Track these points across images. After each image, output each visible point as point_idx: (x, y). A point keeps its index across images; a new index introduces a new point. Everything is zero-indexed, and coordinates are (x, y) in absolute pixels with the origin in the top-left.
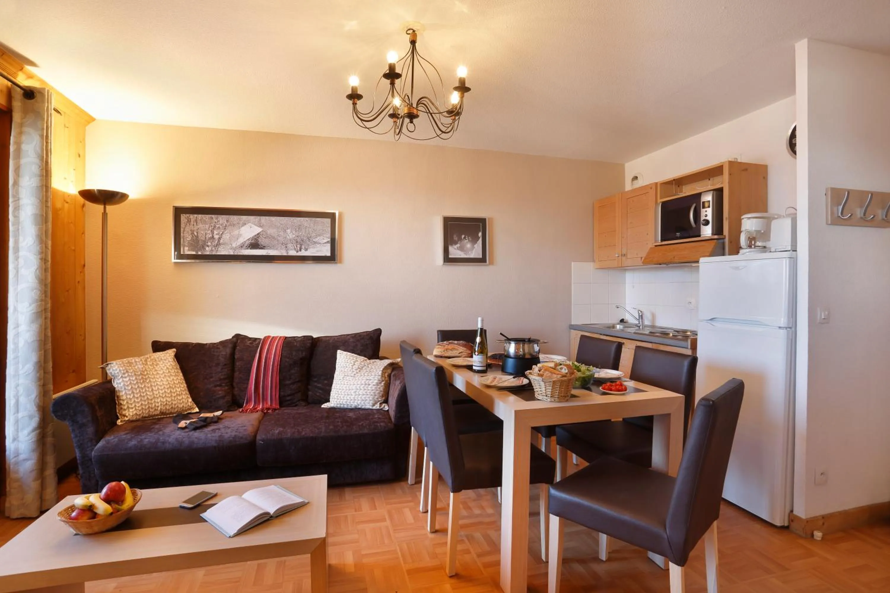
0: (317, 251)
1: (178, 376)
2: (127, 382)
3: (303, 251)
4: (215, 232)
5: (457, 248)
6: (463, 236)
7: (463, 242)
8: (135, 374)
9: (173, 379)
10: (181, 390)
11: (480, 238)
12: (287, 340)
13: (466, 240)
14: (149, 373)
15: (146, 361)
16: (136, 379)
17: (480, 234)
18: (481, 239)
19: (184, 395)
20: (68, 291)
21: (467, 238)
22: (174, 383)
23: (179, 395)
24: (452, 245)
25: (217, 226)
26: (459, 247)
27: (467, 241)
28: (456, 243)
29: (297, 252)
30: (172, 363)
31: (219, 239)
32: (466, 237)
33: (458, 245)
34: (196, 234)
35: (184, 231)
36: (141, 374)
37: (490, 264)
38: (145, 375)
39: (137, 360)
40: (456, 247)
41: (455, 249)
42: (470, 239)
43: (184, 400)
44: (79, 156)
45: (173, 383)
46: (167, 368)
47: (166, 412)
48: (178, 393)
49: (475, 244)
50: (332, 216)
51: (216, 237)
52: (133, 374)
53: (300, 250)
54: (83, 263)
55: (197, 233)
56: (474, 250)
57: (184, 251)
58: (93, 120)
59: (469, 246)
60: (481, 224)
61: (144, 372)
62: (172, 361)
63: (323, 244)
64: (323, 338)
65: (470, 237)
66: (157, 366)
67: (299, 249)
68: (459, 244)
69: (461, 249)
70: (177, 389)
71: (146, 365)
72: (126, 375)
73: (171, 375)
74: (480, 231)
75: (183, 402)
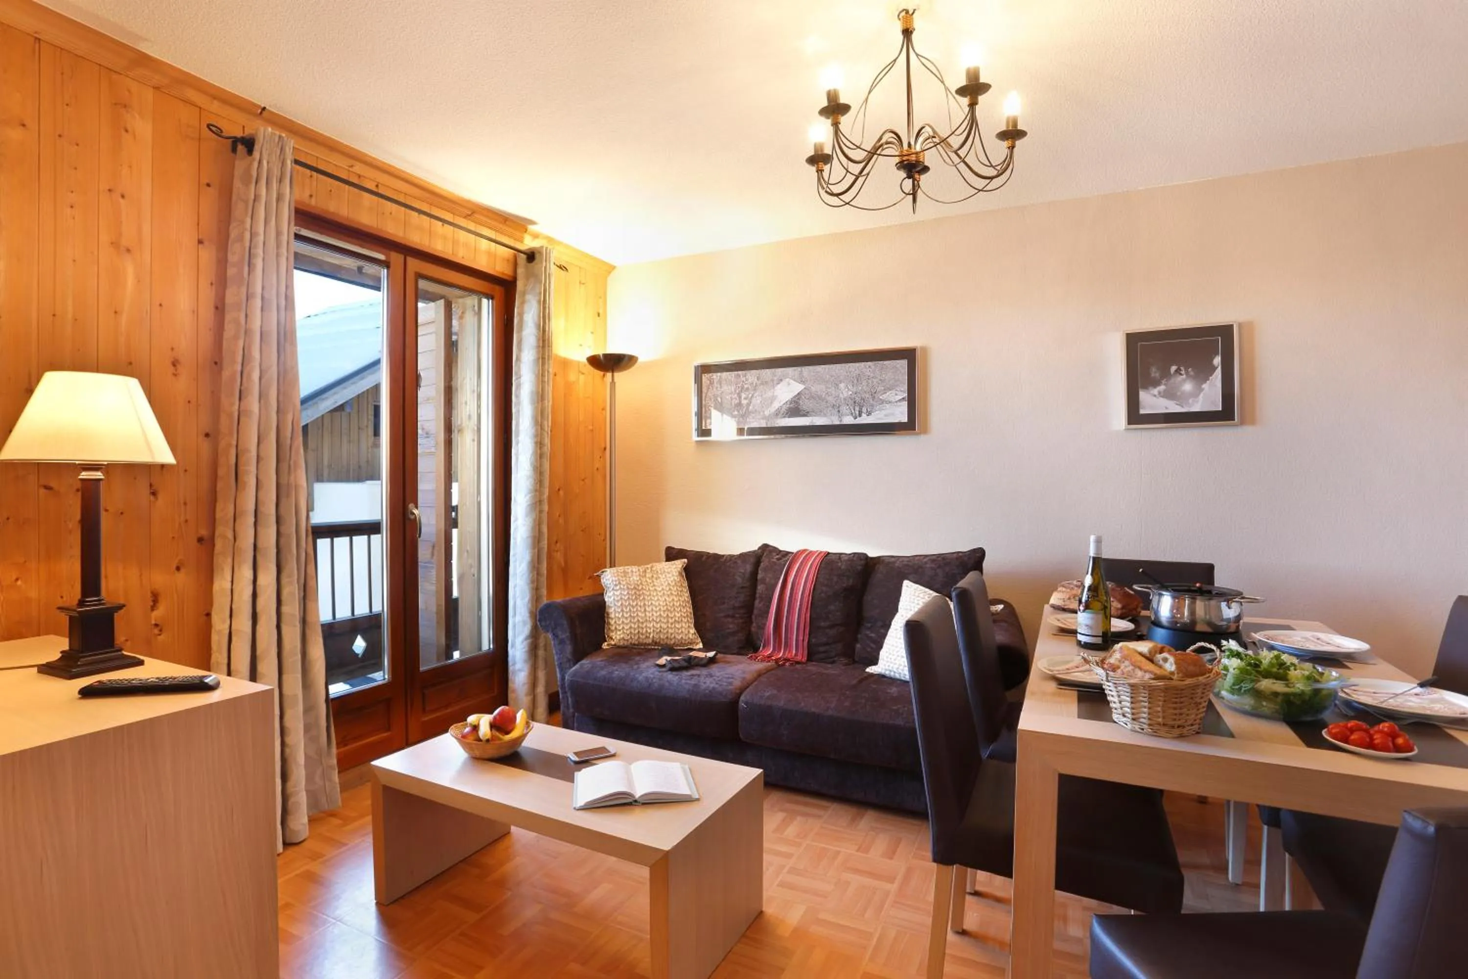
0: (886, 415)
1: (681, 596)
2: (617, 596)
3: (864, 415)
4: (743, 396)
5: (1159, 393)
6: (1173, 368)
7: (1172, 380)
8: (628, 588)
9: (673, 600)
10: (681, 615)
11: (1215, 368)
12: (828, 558)
13: (1181, 374)
14: (644, 587)
15: (645, 571)
16: (628, 593)
17: (1217, 360)
18: (1219, 372)
19: (686, 623)
20: (583, 480)
21: (1183, 372)
22: (674, 605)
23: (679, 622)
24: (1145, 387)
25: (746, 386)
26: (1165, 391)
27: (1184, 376)
28: (1155, 383)
29: (855, 418)
30: (676, 578)
31: (749, 405)
32: (1182, 368)
33: (1162, 388)
34: (719, 399)
35: (706, 397)
36: (635, 588)
37: (1242, 423)
38: (639, 591)
39: (634, 570)
40: (1155, 391)
41: (1155, 396)
42: (1192, 373)
43: (683, 630)
44: (599, 315)
45: (671, 604)
46: (669, 584)
47: (659, 642)
48: (677, 619)
49: (1205, 382)
50: (909, 355)
51: (744, 402)
52: (625, 587)
53: (860, 415)
54: (603, 446)
55: (721, 398)
56: (1202, 395)
57: (706, 426)
58: (614, 268)
59: (1188, 387)
60: (1220, 338)
61: (638, 586)
62: (677, 576)
63: (896, 402)
64: (884, 558)
65: (1190, 370)
66: (656, 579)
67: (857, 413)
68: (1165, 384)
69: (1169, 395)
70: (676, 614)
71: (643, 577)
72: (618, 587)
73: (672, 594)
74: (1217, 354)
75: (682, 632)
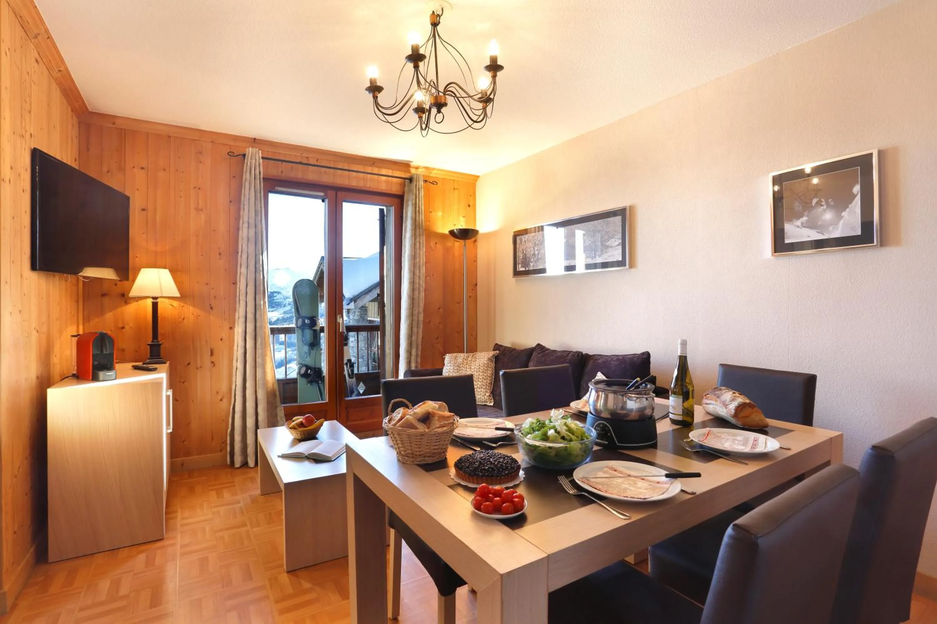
0: (609, 256)
1: (485, 373)
2: (448, 370)
3: (597, 257)
4: (536, 249)
5: (802, 223)
6: (815, 201)
7: (814, 212)
9: (479, 375)
10: (482, 384)
11: (855, 196)
13: (822, 205)
14: (464, 366)
15: (468, 356)
16: (453, 369)
17: (857, 189)
18: (858, 200)
19: (484, 389)
21: (823, 203)
22: (479, 377)
23: (479, 388)
24: (790, 220)
25: (537, 243)
26: (807, 221)
27: (825, 207)
28: (799, 216)
29: (592, 259)
30: (485, 362)
31: (538, 254)
32: (823, 200)
33: (805, 219)
34: (525, 252)
35: (519, 251)
36: (458, 366)
37: (882, 244)
38: (460, 367)
39: (462, 356)
40: (798, 223)
41: (798, 227)
42: (832, 203)
43: (482, 393)
44: (469, 206)
45: (477, 377)
46: (479, 365)
48: (479, 386)
49: (844, 210)
50: (622, 213)
51: (536, 252)
52: (453, 365)
53: (595, 258)
54: (475, 283)
55: (526, 251)
56: (841, 222)
57: (519, 269)
58: (478, 177)
59: (828, 216)
60: (859, 167)
61: (460, 364)
62: (486, 361)
63: (616, 246)
65: (830, 200)
66: (474, 362)
67: (593, 256)
68: (807, 216)
69: (810, 225)
70: (479, 383)
71: (466, 360)
72: (449, 365)
73: (479, 371)
74: (856, 182)
75: (481, 394)
